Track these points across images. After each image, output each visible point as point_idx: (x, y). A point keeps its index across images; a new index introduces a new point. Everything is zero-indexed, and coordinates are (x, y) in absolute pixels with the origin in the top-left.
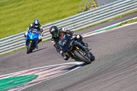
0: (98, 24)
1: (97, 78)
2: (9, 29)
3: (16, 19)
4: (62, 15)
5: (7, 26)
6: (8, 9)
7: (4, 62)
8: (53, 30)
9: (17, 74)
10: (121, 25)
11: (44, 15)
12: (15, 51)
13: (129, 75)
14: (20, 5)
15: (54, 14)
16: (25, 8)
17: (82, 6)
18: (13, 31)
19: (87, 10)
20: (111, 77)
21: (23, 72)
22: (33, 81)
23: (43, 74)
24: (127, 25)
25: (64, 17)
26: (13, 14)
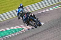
0: (50, 6)
1: (50, 30)
7: (8, 22)
9: (14, 28)
11: (26, 2)
15: (30, 1)
20: (56, 29)
21: (17, 27)
22: (21, 31)
23: (26, 28)
25: (35, 3)
26: (12, 2)
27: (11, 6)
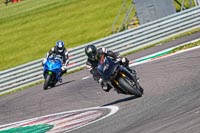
0: (140, 50)
2: (11, 58)
3: (21, 43)
4: (88, 37)
5: (7, 53)
6: (9, 27)
7: (4, 106)
8: (90, 50)
10: (173, 51)
12: (20, 90)
13: (186, 125)
14: (27, 22)
15: (76, 36)
16: (34, 27)
17: (116, 23)
18: (17, 61)
19: (124, 29)
20: (160, 128)
23: (60, 124)
24: (183, 51)
26: (16, 36)
27: (11, 52)
